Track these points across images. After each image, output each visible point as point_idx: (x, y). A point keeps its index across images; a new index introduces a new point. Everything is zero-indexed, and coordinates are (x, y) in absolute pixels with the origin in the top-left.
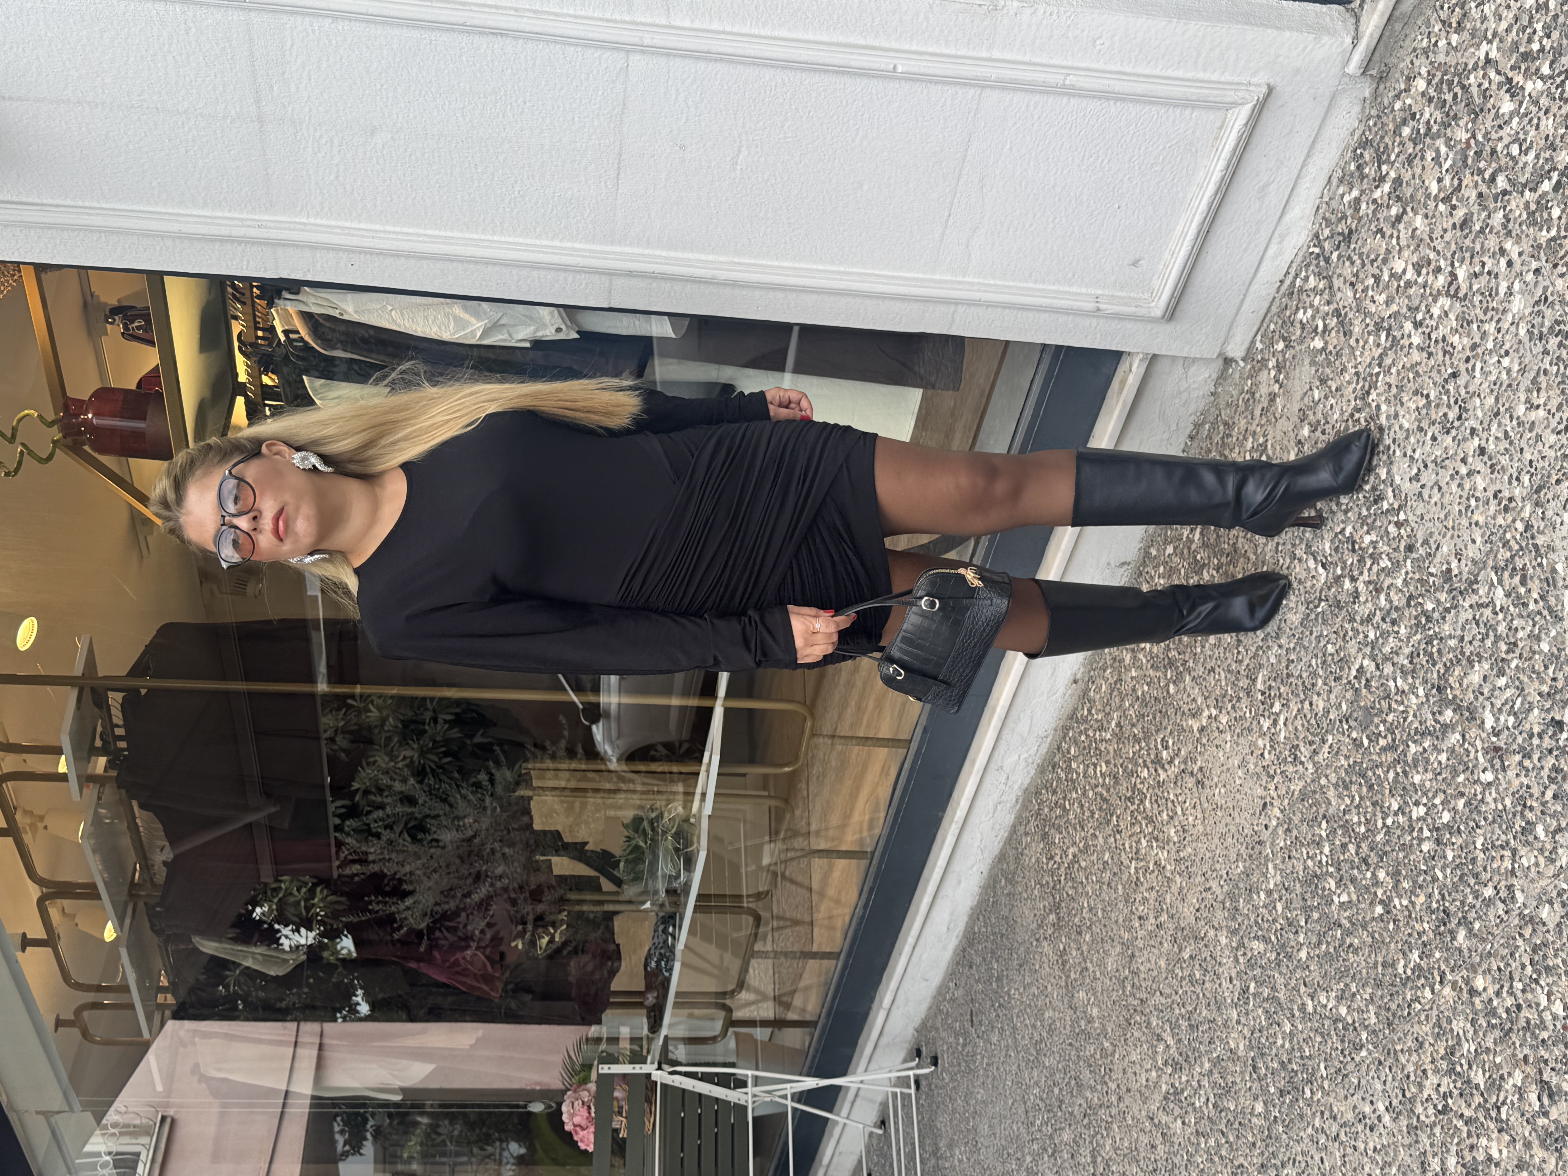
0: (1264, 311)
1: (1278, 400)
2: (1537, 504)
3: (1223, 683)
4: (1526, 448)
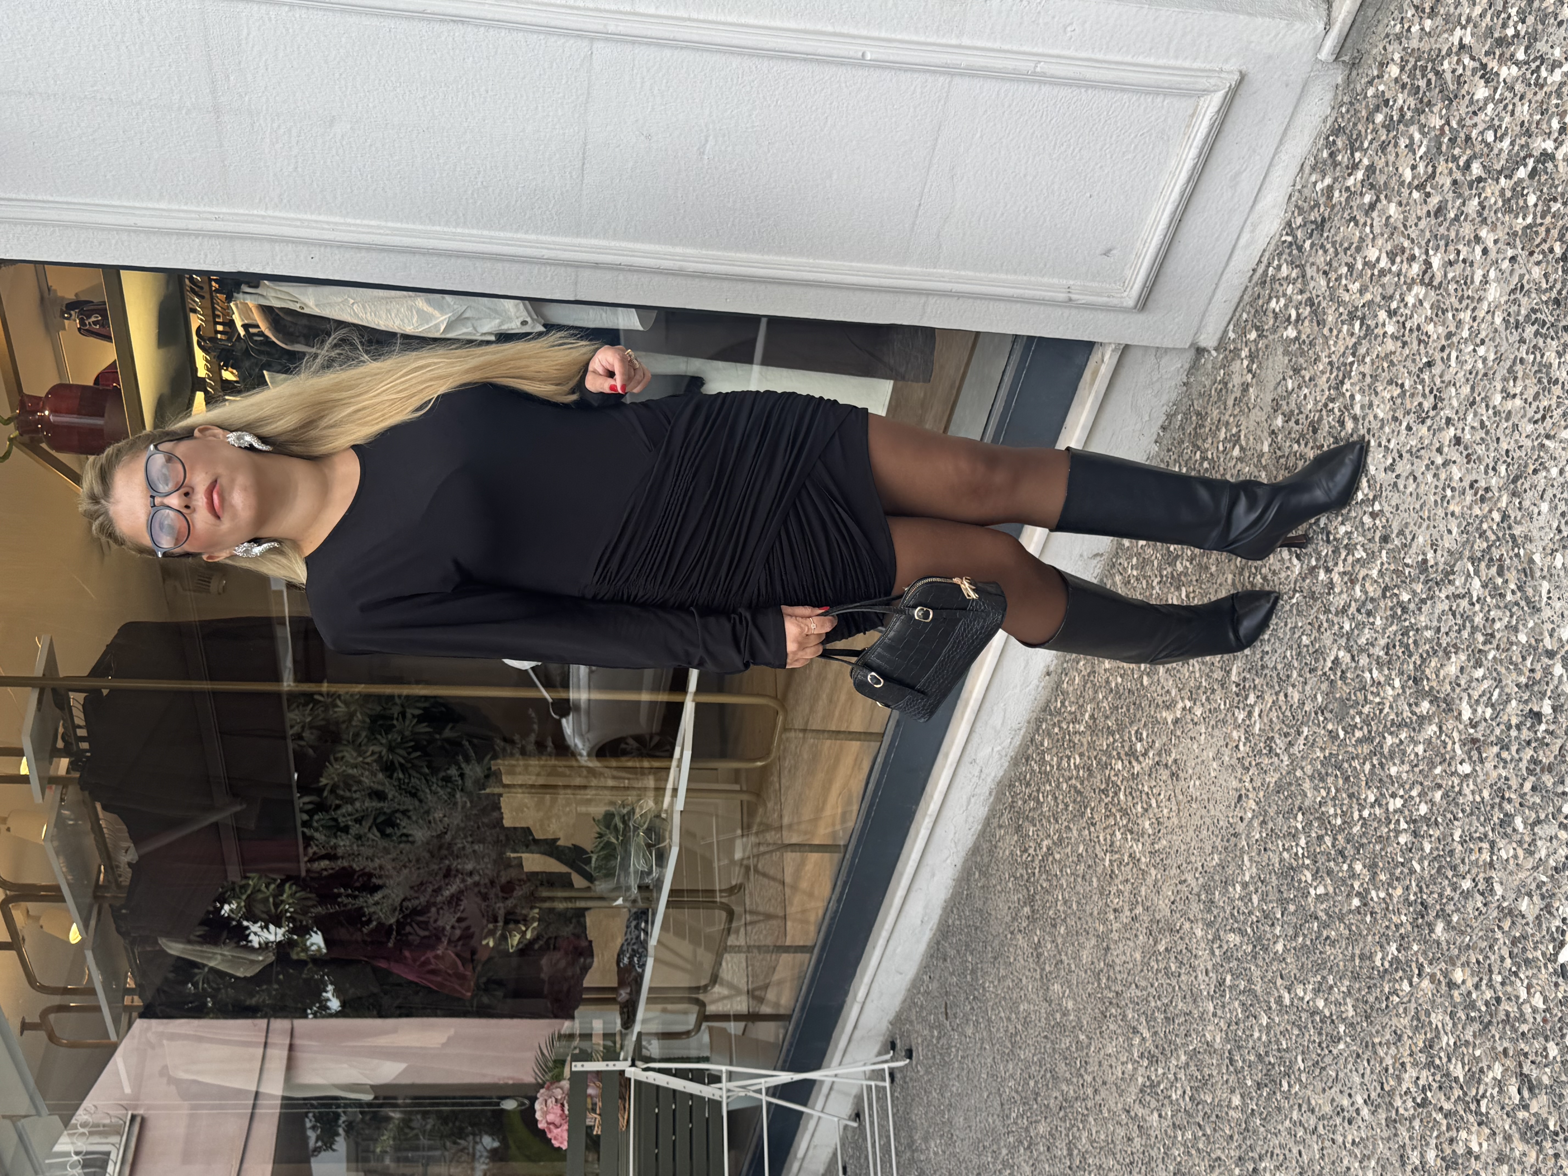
0: (1236, 300)
1: (1251, 390)
2: (1514, 494)
3: (1197, 675)
4: (1502, 438)
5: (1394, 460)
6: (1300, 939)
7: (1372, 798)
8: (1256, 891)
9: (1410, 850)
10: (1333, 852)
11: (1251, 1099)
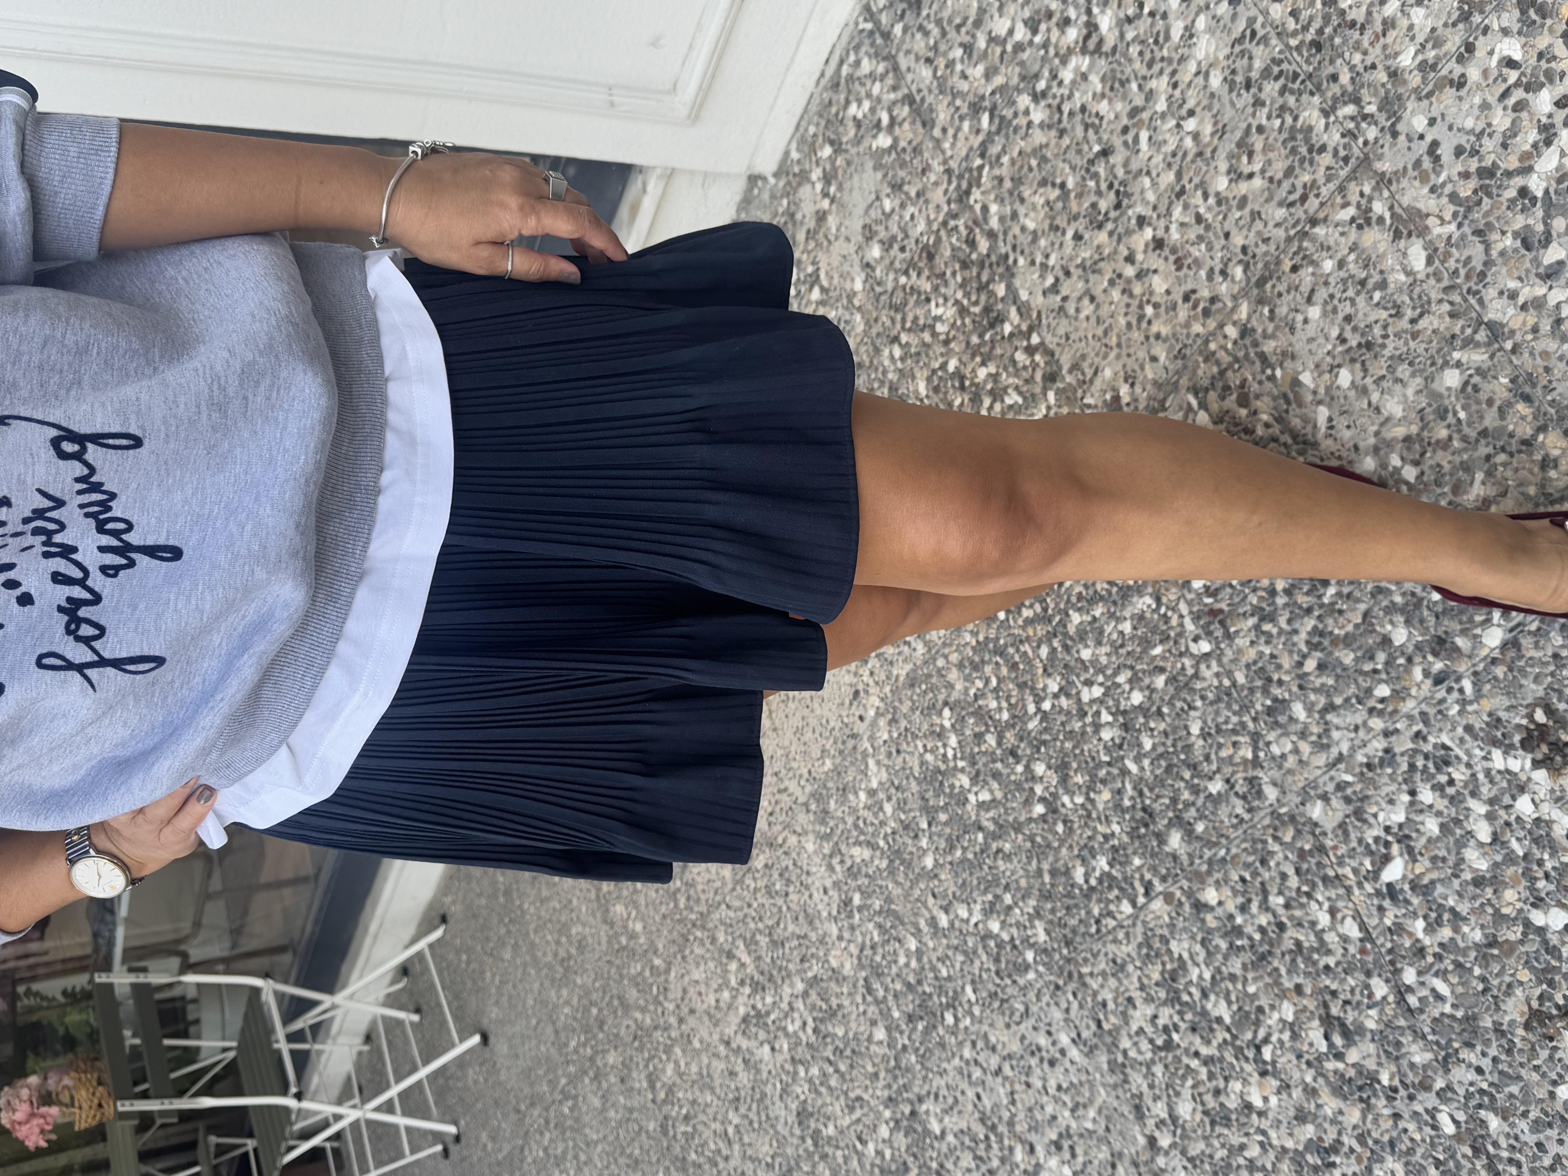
0: (799, 111)
1: (830, 218)
4: (1234, 232)
5: (1057, 280)
6: (959, 853)
7: (1056, 688)
8: (889, 799)
9: (1120, 747)
10: (999, 752)
11: (902, 1033)
